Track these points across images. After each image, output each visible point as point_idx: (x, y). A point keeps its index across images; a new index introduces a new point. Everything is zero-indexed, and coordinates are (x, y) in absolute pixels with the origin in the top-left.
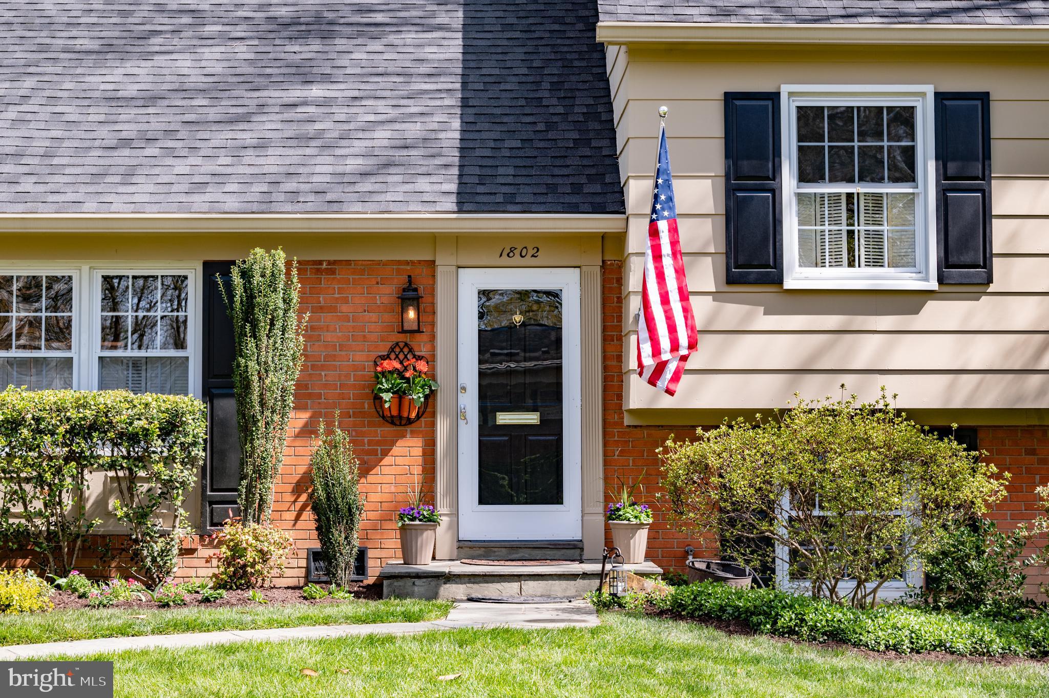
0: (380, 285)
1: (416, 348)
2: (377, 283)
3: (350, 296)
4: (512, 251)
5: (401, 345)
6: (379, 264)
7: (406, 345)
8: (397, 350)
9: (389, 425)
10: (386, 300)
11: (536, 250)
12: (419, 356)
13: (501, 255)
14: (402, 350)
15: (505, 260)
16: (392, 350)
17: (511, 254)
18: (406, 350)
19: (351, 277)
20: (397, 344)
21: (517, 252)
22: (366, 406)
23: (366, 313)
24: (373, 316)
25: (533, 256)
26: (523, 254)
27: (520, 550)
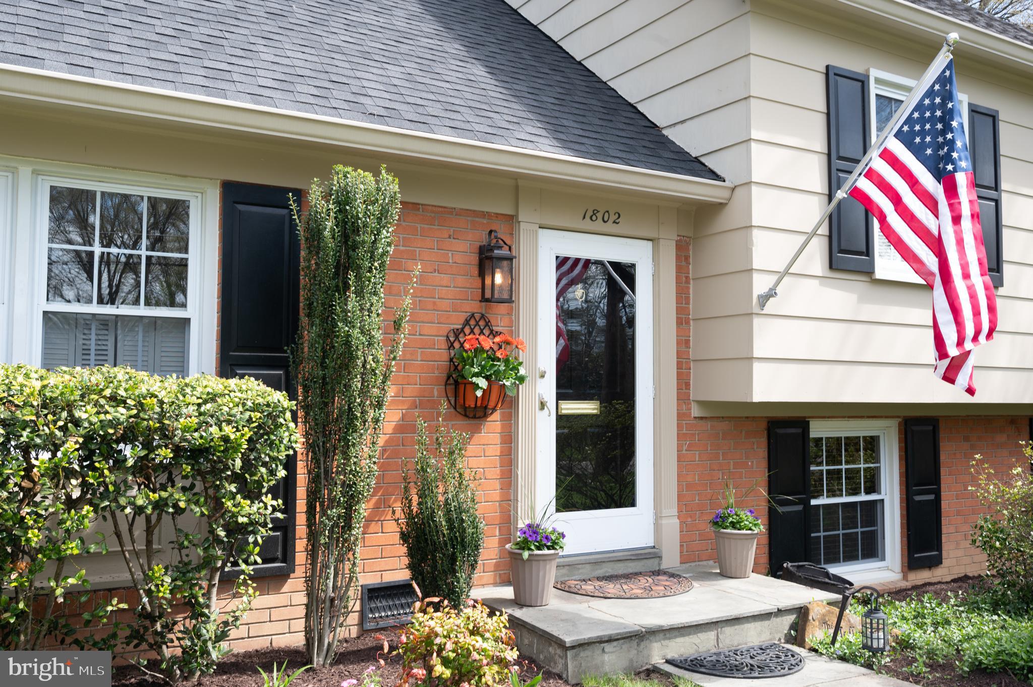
0: (452, 240)
1: (493, 322)
2: (450, 237)
3: (418, 250)
4: (594, 214)
5: (477, 316)
6: (451, 213)
7: (483, 317)
8: (472, 322)
9: (461, 417)
10: (459, 258)
11: (617, 215)
12: (497, 332)
13: (584, 218)
14: (477, 324)
15: (588, 224)
16: (467, 322)
17: (594, 218)
18: (482, 323)
19: (419, 226)
20: (473, 316)
21: (600, 215)
22: (436, 393)
23: (436, 274)
24: (445, 279)
25: (614, 222)
26: (606, 219)
27: (604, 565)
